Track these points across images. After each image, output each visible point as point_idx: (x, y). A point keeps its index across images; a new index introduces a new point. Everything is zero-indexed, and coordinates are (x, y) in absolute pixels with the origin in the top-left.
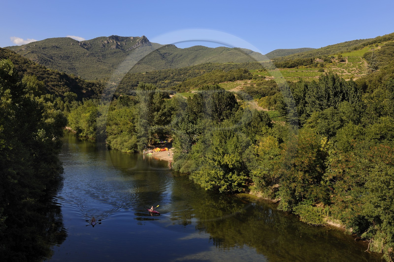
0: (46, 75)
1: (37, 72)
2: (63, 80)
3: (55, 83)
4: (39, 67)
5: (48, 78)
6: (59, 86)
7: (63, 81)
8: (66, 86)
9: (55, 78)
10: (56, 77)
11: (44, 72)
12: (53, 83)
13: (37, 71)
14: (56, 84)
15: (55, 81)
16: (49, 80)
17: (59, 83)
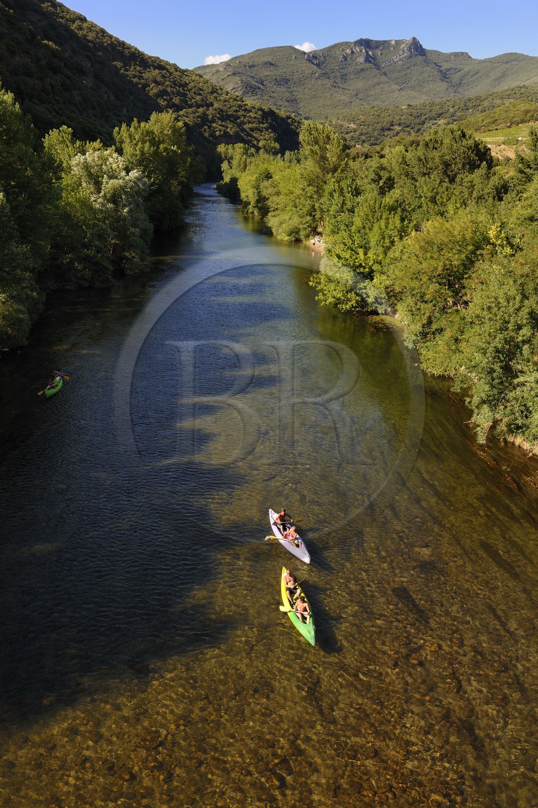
0: (241, 113)
1: (229, 108)
2: (267, 120)
3: (254, 125)
4: (232, 100)
5: (245, 116)
6: (259, 130)
7: (267, 122)
8: (270, 130)
9: (255, 118)
10: (256, 115)
11: (240, 106)
12: (251, 125)
13: (229, 106)
14: (256, 127)
15: (254, 122)
16: (246, 120)
17: (261, 125)
